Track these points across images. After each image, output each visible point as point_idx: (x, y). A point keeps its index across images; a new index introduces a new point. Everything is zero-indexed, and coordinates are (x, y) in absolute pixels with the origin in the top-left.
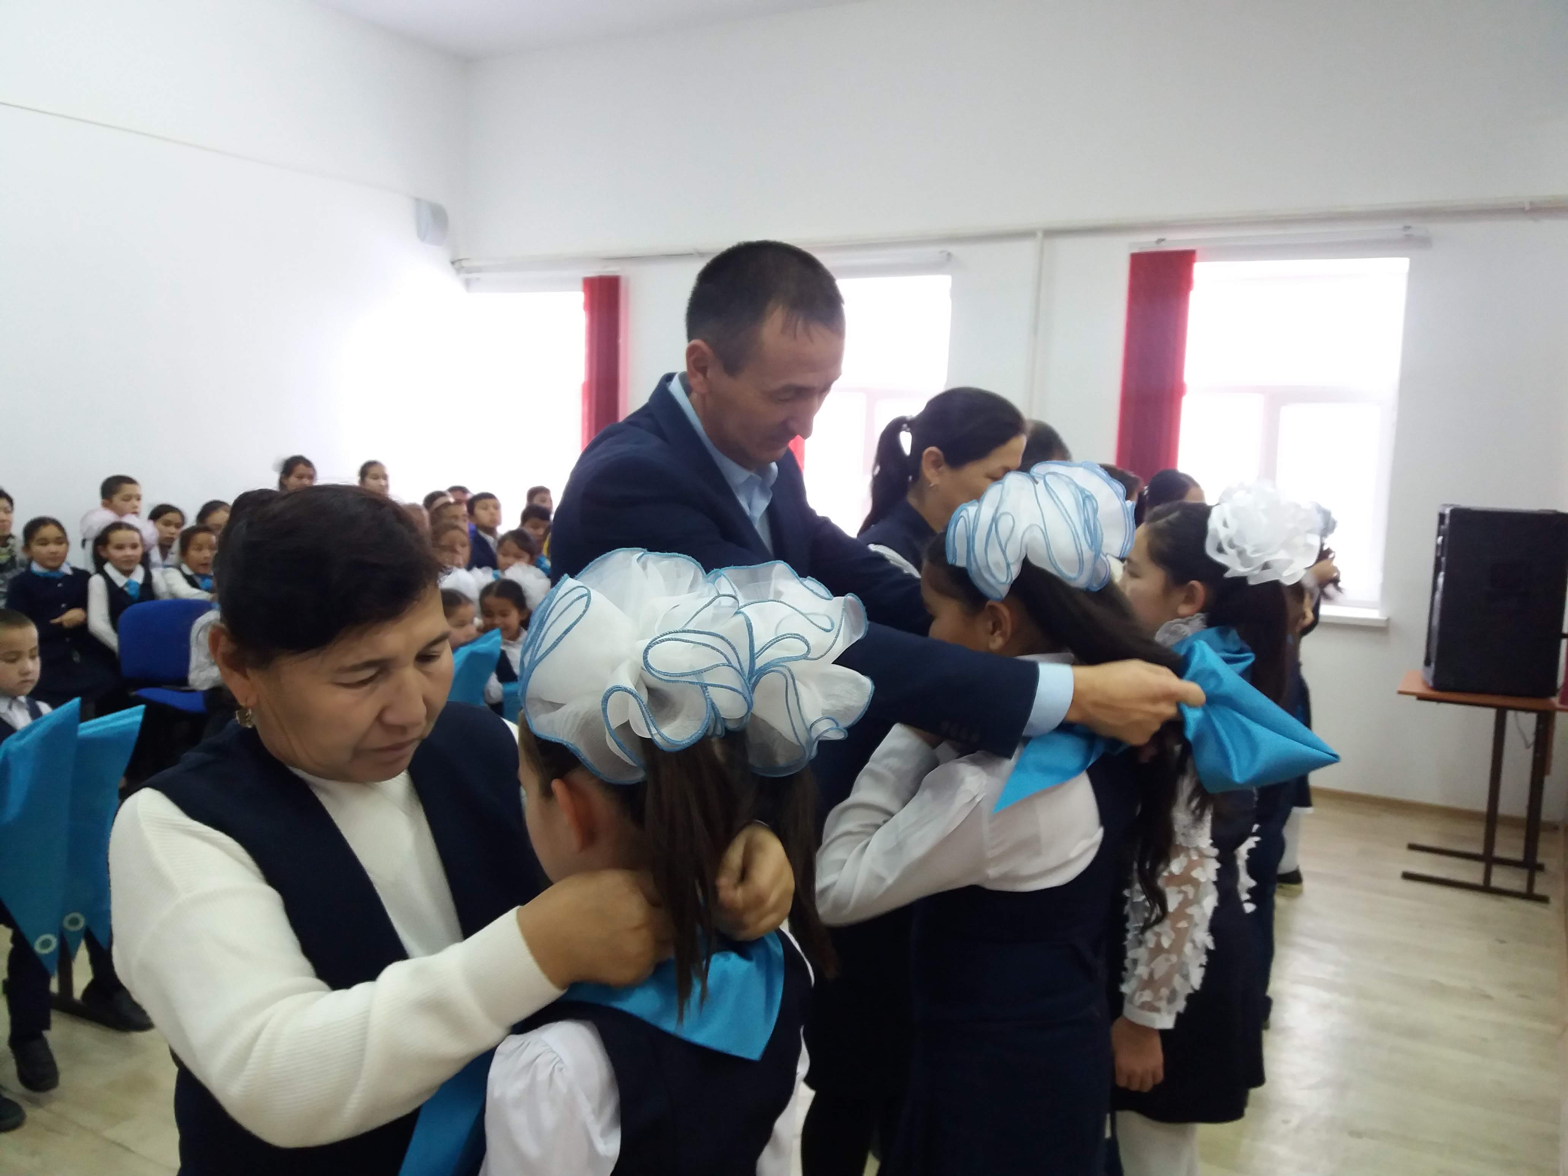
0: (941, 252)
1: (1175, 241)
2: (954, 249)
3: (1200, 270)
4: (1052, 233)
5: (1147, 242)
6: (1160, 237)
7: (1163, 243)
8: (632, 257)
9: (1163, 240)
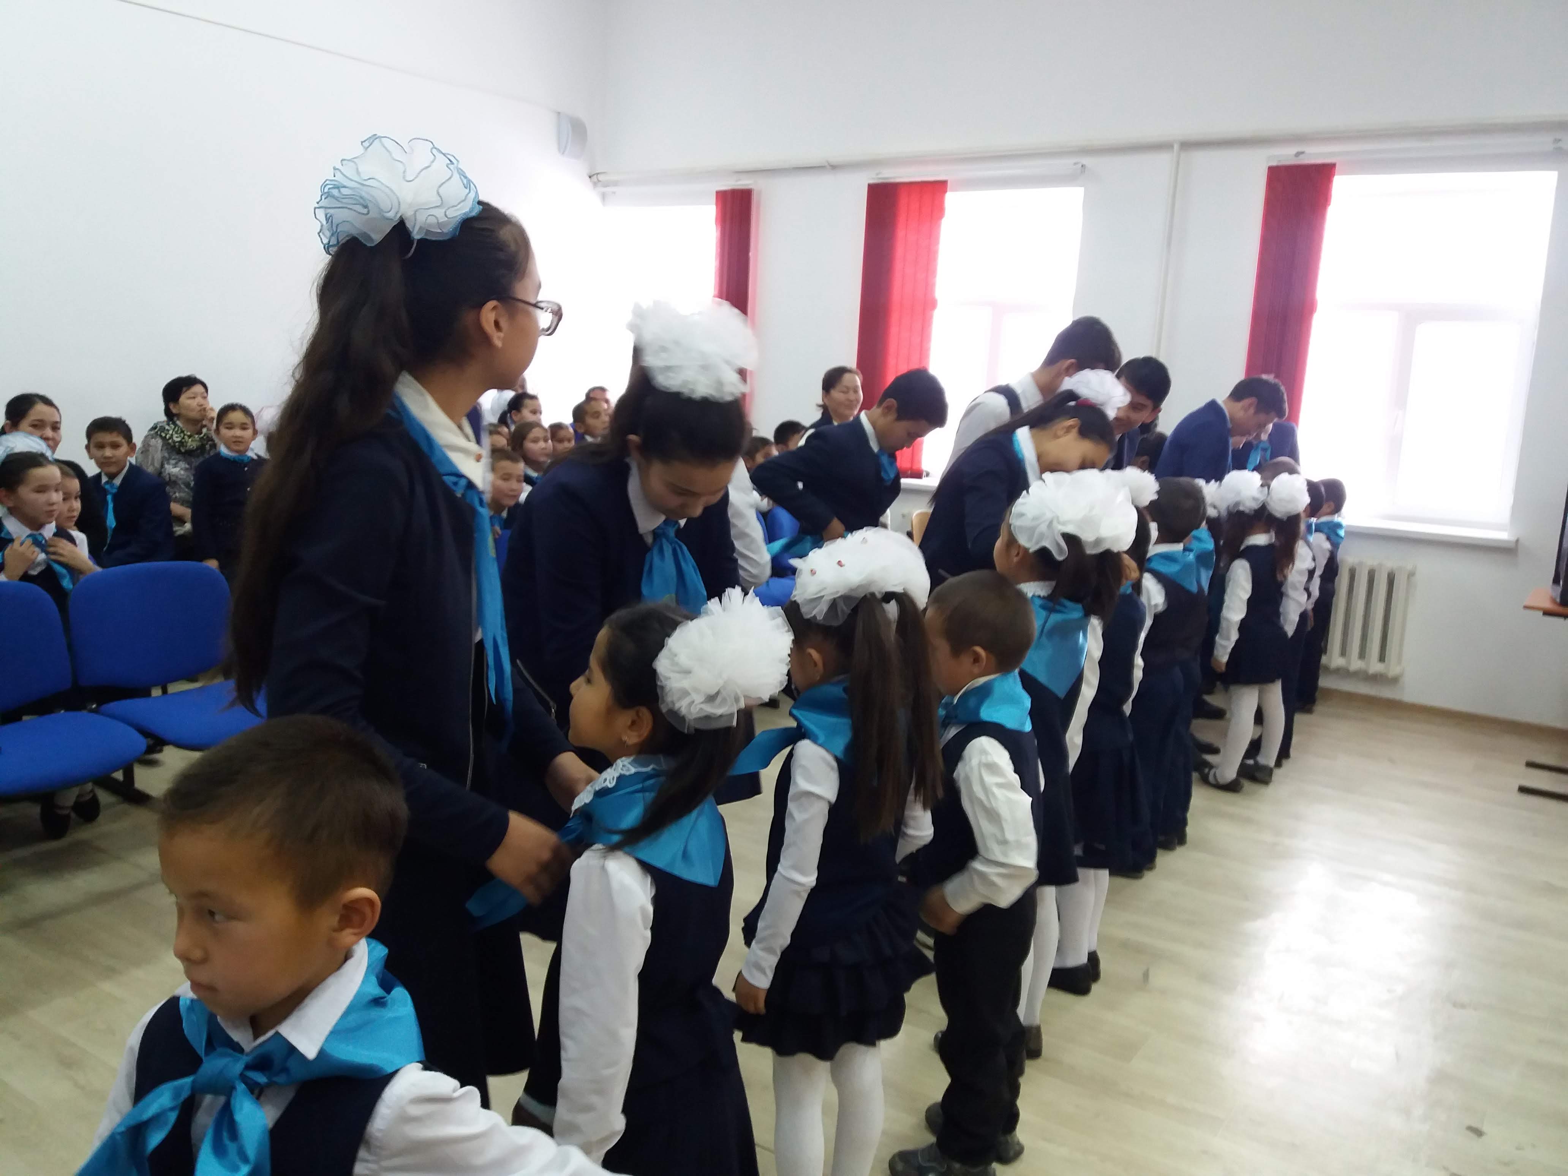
0: (1075, 164)
1: (1315, 154)
2: (1087, 161)
3: (1340, 184)
4: (1188, 145)
5: (1285, 155)
6: (1300, 149)
7: (1302, 156)
8: (764, 170)
9: (1303, 153)
